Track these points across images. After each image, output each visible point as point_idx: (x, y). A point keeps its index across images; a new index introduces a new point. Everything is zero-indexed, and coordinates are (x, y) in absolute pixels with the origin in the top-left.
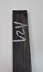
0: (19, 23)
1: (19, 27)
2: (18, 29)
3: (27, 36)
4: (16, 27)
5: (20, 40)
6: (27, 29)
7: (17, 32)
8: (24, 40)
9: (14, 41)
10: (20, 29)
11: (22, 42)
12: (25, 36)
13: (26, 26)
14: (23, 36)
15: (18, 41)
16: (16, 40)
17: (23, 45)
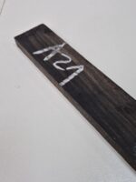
0: (46, 50)
4: (46, 59)
5: (75, 74)
7: (54, 64)
12: (75, 61)
13: (62, 46)
16: (64, 79)
17: (88, 78)
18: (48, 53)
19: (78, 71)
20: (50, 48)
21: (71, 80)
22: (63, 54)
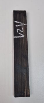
0: (19, 22)
1: (19, 26)
2: (18, 28)
3: (26, 33)
4: (16, 26)
5: (20, 37)
6: (25, 28)
7: (17, 29)
8: (23, 37)
9: (15, 37)
10: (20, 28)
11: (21, 38)
12: (24, 33)
13: (25, 24)
14: (22, 33)
15: (18, 37)
16: (16, 36)
17: (22, 41)
18: (19, 24)
19: (22, 37)
20: (21, 23)
21: (18, 38)
22: (22, 28)
